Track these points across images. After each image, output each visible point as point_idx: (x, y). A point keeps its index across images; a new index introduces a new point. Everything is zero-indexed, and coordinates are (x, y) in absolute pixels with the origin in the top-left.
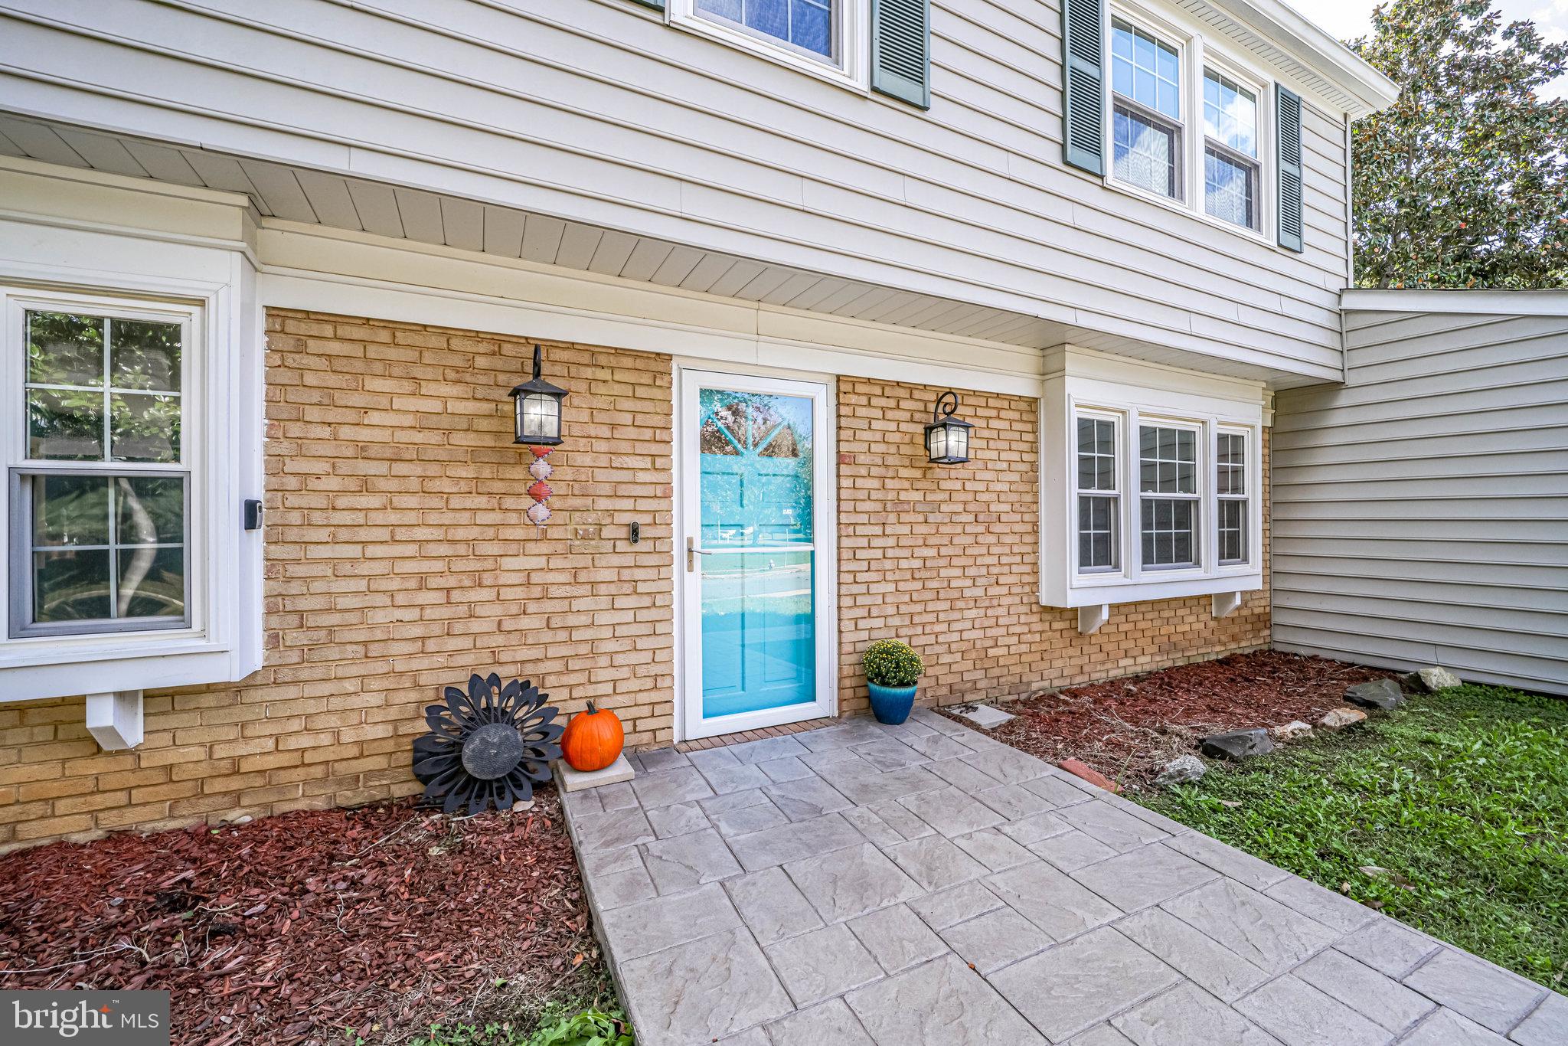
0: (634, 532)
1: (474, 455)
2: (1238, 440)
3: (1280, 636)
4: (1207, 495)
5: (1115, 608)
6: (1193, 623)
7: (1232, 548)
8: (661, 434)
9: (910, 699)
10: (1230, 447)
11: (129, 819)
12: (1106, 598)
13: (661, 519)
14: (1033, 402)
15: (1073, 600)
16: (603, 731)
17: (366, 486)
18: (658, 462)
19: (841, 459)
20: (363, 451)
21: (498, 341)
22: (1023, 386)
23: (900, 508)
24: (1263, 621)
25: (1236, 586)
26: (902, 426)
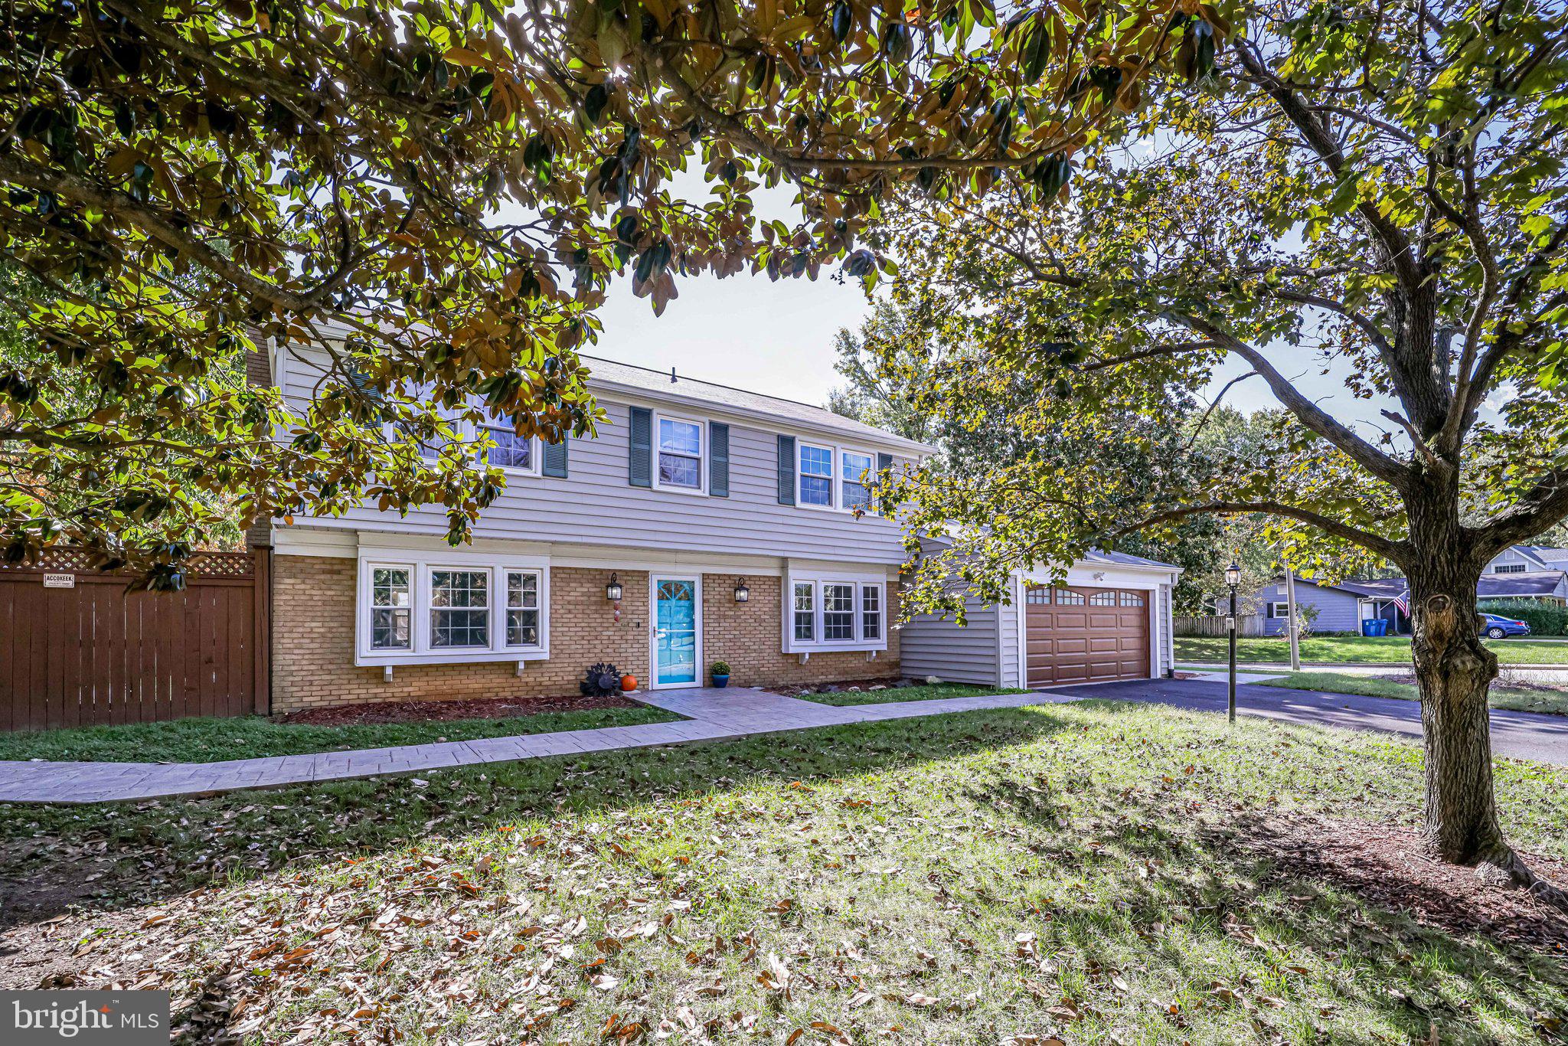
0: (638, 625)
1: (596, 603)
2: (875, 590)
3: (904, 671)
4: (858, 611)
5: (811, 654)
6: (855, 663)
7: (872, 632)
8: (646, 595)
9: (726, 680)
10: (870, 593)
11: (518, 694)
12: (807, 650)
13: (646, 621)
14: (779, 578)
15: (792, 650)
16: (633, 681)
17: (570, 612)
18: (645, 604)
19: (704, 601)
20: (569, 603)
21: (601, 571)
22: (775, 573)
23: (725, 617)
24: (896, 665)
25: (874, 648)
26: (725, 590)
